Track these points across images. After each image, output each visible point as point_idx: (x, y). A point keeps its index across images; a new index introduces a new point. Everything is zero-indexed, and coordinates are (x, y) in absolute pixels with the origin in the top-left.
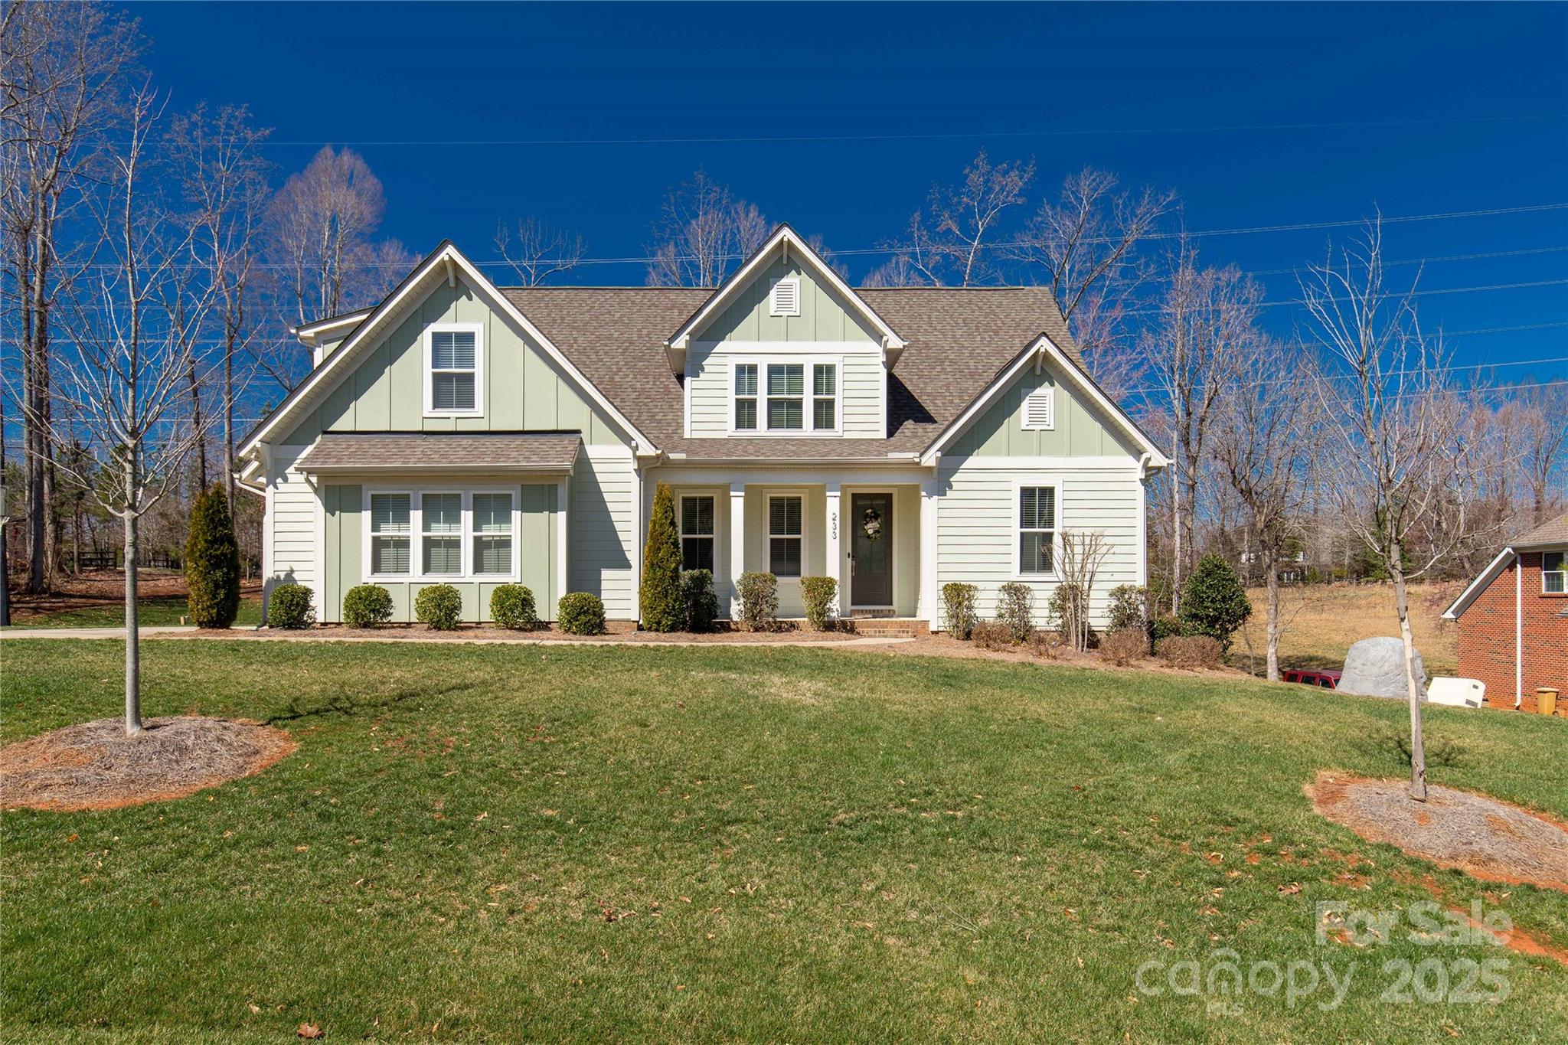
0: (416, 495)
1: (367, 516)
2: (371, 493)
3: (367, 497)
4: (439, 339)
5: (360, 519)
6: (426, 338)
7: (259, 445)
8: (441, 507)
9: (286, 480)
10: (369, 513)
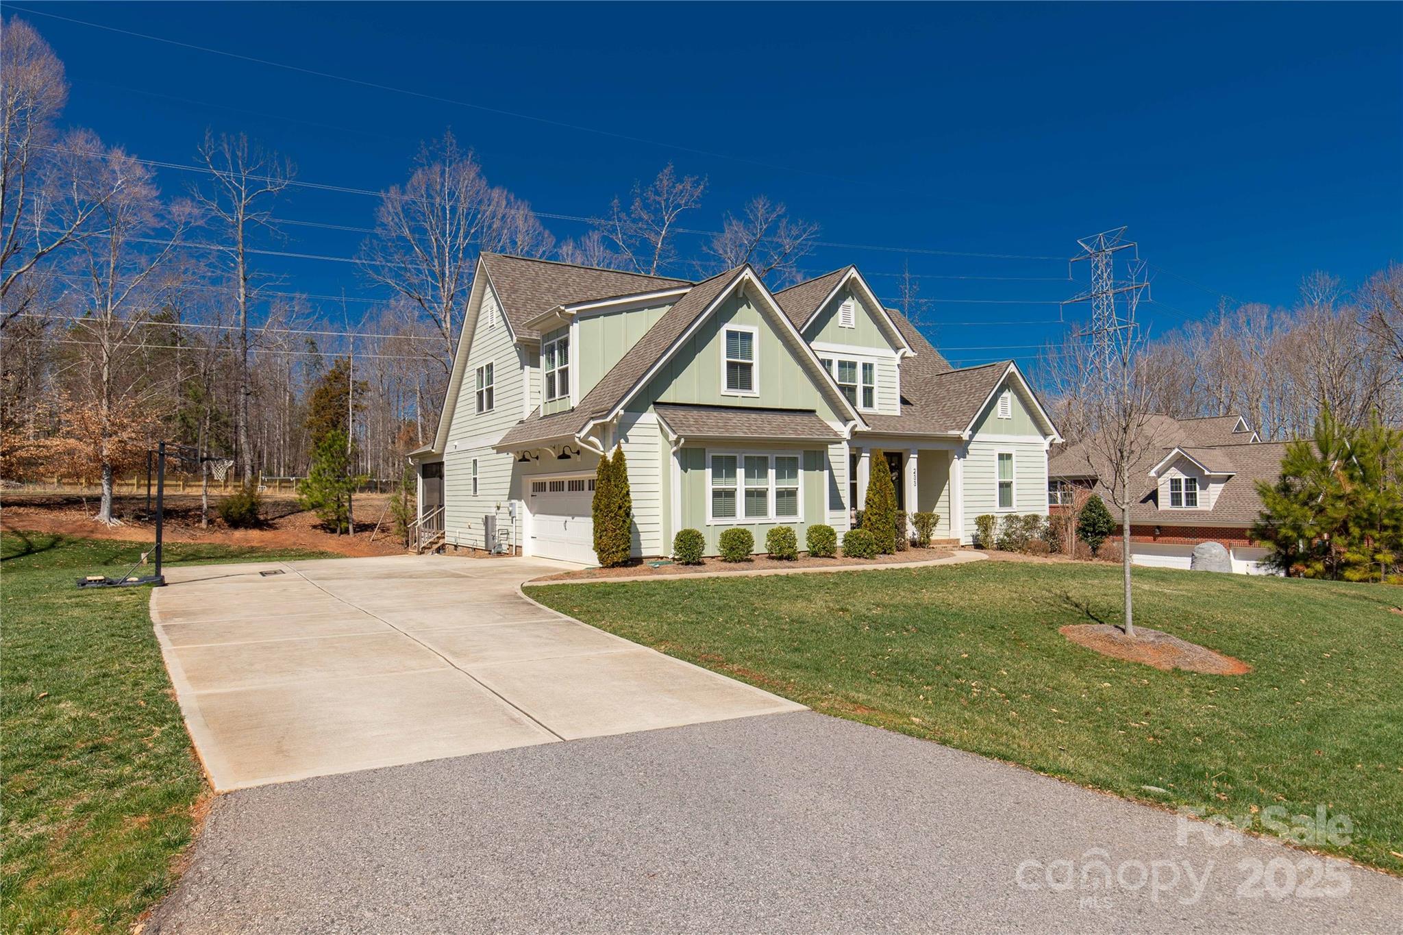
0: (740, 458)
1: (709, 471)
2: (711, 454)
3: (709, 457)
4: (731, 335)
5: (704, 473)
6: (722, 333)
7: (622, 412)
8: (756, 467)
9: (627, 441)
10: (710, 470)
